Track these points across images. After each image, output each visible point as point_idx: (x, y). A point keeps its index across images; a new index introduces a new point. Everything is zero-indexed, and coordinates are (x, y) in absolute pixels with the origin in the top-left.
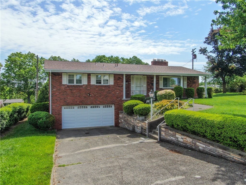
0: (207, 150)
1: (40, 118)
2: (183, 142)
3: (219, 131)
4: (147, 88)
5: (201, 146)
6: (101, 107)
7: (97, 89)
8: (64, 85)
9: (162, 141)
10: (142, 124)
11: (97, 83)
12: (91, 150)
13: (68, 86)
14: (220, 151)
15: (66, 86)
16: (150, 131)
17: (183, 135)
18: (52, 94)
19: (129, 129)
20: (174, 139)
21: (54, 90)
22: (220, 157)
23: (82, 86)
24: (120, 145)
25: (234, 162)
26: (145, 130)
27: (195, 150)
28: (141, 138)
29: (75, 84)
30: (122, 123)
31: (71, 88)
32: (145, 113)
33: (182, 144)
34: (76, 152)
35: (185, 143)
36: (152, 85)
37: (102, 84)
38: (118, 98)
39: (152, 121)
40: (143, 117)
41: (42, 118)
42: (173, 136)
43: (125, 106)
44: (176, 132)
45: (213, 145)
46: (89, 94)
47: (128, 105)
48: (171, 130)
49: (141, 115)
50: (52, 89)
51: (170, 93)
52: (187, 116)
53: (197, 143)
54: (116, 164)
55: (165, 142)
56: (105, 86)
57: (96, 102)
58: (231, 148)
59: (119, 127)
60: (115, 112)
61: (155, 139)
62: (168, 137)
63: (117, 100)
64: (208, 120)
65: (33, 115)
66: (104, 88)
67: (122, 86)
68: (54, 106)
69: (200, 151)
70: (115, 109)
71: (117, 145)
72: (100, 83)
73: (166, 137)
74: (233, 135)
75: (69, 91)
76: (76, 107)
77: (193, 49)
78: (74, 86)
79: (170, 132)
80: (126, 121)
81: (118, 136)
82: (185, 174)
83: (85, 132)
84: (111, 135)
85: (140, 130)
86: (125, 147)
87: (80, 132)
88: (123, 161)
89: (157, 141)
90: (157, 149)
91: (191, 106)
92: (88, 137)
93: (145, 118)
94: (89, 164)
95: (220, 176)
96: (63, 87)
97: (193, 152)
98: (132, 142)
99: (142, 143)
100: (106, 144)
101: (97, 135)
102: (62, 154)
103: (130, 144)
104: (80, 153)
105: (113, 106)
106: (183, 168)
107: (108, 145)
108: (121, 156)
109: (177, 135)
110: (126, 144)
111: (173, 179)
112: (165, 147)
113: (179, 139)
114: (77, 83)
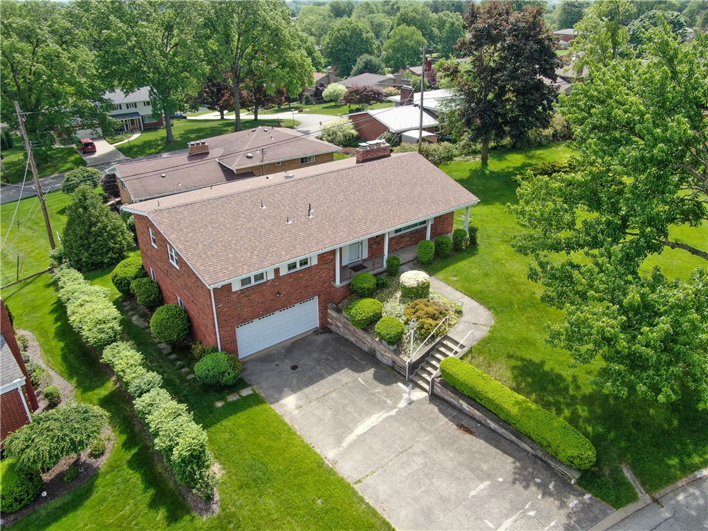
0: (499, 431)
2: (469, 412)
3: (514, 421)
4: (369, 244)
5: (492, 425)
6: (297, 304)
7: (290, 280)
8: (235, 293)
9: (435, 397)
10: (395, 357)
11: (290, 269)
12: (359, 437)
13: (242, 292)
14: (514, 438)
16: (411, 371)
17: (471, 405)
18: (217, 314)
19: (359, 346)
20: (456, 403)
21: (219, 306)
22: (512, 442)
23: (265, 284)
24: (387, 414)
25: (525, 451)
27: (485, 426)
28: (399, 383)
29: (253, 283)
31: (247, 293)
33: (467, 412)
35: (472, 414)
37: (298, 268)
38: (325, 283)
39: (414, 360)
40: (395, 347)
42: (454, 399)
44: (459, 397)
45: (506, 429)
46: (278, 293)
47: (363, 319)
48: (452, 392)
49: (390, 343)
50: (216, 306)
53: (488, 421)
56: (304, 270)
61: (423, 389)
62: (446, 397)
63: (324, 286)
64: (504, 408)
66: (301, 275)
68: (222, 333)
69: (490, 428)
70: (320, 302)
71: (383, 417)
72: (295, 267)
73: (442, 395)
75: (244, 300)
76: (256, 321)
78: (251, 288)
79: (449, 392)
80: (349, 330)
81: (359, 379)
82: (489, 476)
83: (287, 365)
84: (345, 376)
85: (390, 363)
86: (397, 420)
87: (277, 365)
88: (420, 460)
89: (427, 394)
90: (441, 424)
91: (459, 312)
92: (315, 389)
93: (398, 346)
94: (385, 471)
95: (517, 476)
96: (234, 296)
97: (483, 428)
98: (397, 404)
99: (412, 406)
100: (365, 413)
101: (322, 377)
102: (329, 454)
103: (397, 409)
104: (351, 446)
105: (316, 298)
106: (485, 467)
107: (370, 416)
108: (409, 448)
109: (461, 401)
110: (393, 412)
111: (482, 486)
112: (446, 415)
113: (464, 406)
114: (255, 281)
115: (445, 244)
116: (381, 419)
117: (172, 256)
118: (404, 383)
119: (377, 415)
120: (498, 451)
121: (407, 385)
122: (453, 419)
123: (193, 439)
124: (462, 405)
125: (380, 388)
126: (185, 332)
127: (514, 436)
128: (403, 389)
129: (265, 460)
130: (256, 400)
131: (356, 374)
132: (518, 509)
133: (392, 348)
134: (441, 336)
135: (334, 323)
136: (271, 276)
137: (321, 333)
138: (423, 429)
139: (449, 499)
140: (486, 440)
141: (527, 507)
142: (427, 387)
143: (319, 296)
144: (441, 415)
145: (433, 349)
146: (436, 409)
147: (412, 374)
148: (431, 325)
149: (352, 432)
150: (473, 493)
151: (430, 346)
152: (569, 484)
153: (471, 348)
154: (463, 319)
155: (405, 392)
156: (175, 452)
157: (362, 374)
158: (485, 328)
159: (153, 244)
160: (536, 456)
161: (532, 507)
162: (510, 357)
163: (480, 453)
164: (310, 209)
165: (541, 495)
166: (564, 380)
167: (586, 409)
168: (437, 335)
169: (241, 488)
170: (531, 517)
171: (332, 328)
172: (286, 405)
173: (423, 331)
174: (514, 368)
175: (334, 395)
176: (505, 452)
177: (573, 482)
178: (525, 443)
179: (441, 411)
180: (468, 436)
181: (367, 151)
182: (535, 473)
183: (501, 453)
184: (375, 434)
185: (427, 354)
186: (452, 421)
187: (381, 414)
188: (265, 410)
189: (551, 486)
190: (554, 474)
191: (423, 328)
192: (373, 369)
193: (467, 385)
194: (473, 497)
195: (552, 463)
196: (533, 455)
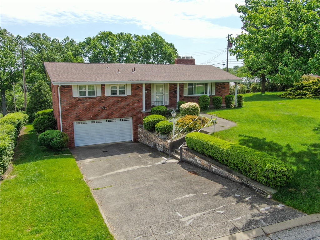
0: (218, 172)
1: (53, 138)
3: (226, 158)
4: (170, 96)
5: (214, 168)
6: (118, 120)
7: (112, 101)
8: (75, 98)
9: (183, 162)
10: (164, 142)
11: (112, 94)
12: (116, 173)
13: (80, 99)
14: (227, 173)
15: (77, 99)
16: (172, 149)
18: (62, 109)
19: (149, 145)
20: (193, 160)
21: (63, 104)
22: (226, 178)
23: (95, 98)
24: (144, 166)
25: (235, 182)
26: (167, 149)
27: (210, 172)
29: (87, 96)
30: (142, 138)
31: (83, 101)
32: (167, 131)
33: (200, 165)
34: (103, 176)
35: (202, 165)
36: (175, 93)
37: (118, 95)
38: (136, 110)
39: (174, 141)
40: (165, 136)
41: (55, 138)
42: (192, 157)
43: (145, 122)
44: (195, 155)
45: (222, 168)
46: (104, 107)
47: (149, 122)
48: (191, 152)
49: (163, 133)
50: (61, 103)
51: (194, 107)
52: (204, 142)
53: (211, 166)
54: (143, 185)
55: (185, 162)
56: (122, 97)
57: (112, 115)
58: (234, 172)
59: (138, 142)
60: (134, 125)
61: (177, 159)
62: (189, 159)
63: (136, 112)
64: (220, 148)
65: (45, 135)
66: (120, 100)
67: (141, 96)
68: (64, 122)
69: (212, 173)
70: (133, 123)
71: (140, 167)
72: (116, 94)
73: (187, 158)
75: (81, 105)
76: (89, 122)
77: (229, 35)
78: (86, 98)
79: (190, 154)
80: (146, 137)
81: (140, 156)
82: (196, 192)
83: (102, 151)
84: (132, 154)
85: (162, 149)
86: (148, 169)
87: (96, 150)
88: (149, 183)
89: (178, 161)
90: (178, 170)
92: (109, 158)
93: (167, 136)
95: (221, 192)
96: (73, 100)
97: (208, 173)
98: (155, 163)
99: (164, 164)
101: (117, 154)
102: (90, 178)
103: (152, 165)
104: (108, 176)
105: (131, 119)
106: (196, 188)
107: (132, 167)
108: (146, 178)
109: (196, 158)
111: (187, 196)
112: (185, 168)
113: (198, 161)
114: (89, 95)
118: (166, 157)
120: (212, 182)
121: (168, 158)
124: (196, 160)
125: (149, 158)
131: (139, 154)
132: (210, 209)
135: (140, 136)
136: (99, 94)
138: (164, 172)
139: (156, 200)
140: (207, 177)
141: (219, 208)
142: (179, 157)
146: (179, 166)
147: (172, 151)
149: (114, 171)
150: (177, 199)
152: (265, 198)
154: (215, 125)
155: (164, 160)
157: (143, 154)
158: (228, 128)
160: (242, 183)
161: (224, 208)
162: (241, 136)
165: (236, 202)
166: (279, 146)
170: (219, 213)
174: (242, 140)
177: (269, 196)
178: (234, 174)
179: (182, 166)
180: (194, 176)
182: (237, 192)
183: (214, 182)
184: (128, 172)
186: (187, 170)
189: (247, 199)
190: (254, 193)
192: (151, 153)
195: (253, 185)
196: (239, 183)
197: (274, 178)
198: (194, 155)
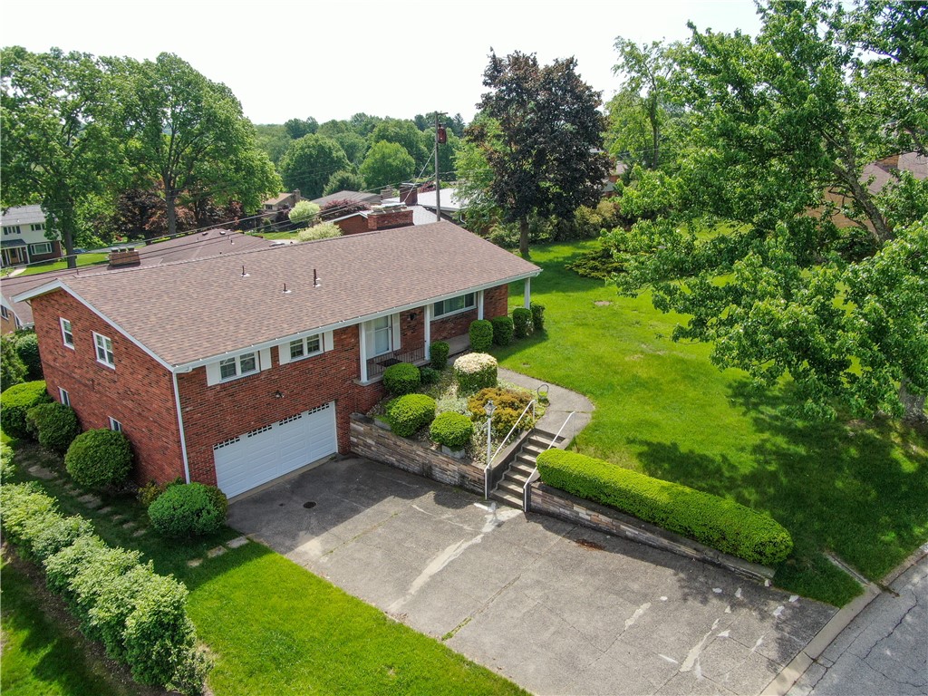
0: (642, 538)
2: (590, 521)
3: (664, 516)
4: (402, 329)
5: (630, 531)
6: (305, 413)
7: (294, 374)
8: (213, 388)
9: (532, 513)
10: (464, 467)
11: (293, 355)
13: (223, 386)
14: (665, 542)
15: (219, 388)
16: (492, 484)
17: (593, 510)
18: (184, 423)
20: (568, 512)
21: (187, 409)
22: (664, 549)
23: (257, 376)
24: (470, 543)
25: (686, 557)
26: (479, 483)
28: (475, 504)
29: (239, 374)
30: (367, 446)
31: (232, 390)
33: (587, 523)
34: (412, 592)
35: (595, 523)
36: (411, 320)
37: (306, 355)
38: (345, 380)
39: (495, 465)
40: (463, 452)
42: (564, 507)
44: (574, 502)
45: (651, 532)
46: (278, 392)
47: (410, 420)
48: (561, 497)
49: (455, 447)
50: (182, 409)
52: (602, 481)
53: (622, 527)
55: (541, 514)
56: (314, 359)
58: (679, 537)
60: (340, 418)
61: (515, 506)
62: (552, 508)
63: (344, 386)
64: (647, 498)
66: (311, 366)
68: (192, 455)
69: (627, 538)
71: (463, 547)
72: (301, 353)
73: (545, 506)
74: (685, 524)
75: (226, 402)
76: (243, 436)
78: (237, 382)
79: (556, 499)
80: (387, 446)
81: (414, 506)
82: (646, 597)
83: (298, 504)
84: (392, 506)
85: (457, 480)
86: (485, 549)
87: (282, 505)
88: (536, 593)
89: (521, 512)
90: (552, 543)
91: (544, 401)
92: (349, 527)
93: (466, 452)
94: (486, 615)
95: (687, 590)
96: (210, 394)
97: (615, 539)
98: (480, 528)
99: (503, 529)
100: (434, 548)
101: (356, 511)
102: (393, 607)
103: (482, 535)
104: (423, 591)
105: (332, 405)
106: (636, 587)
107: (443, 549)
108: (515, 580)
109: (576, 508)
110: (478, 539)
111: (640, 611)
112: (557, 532)
113: (580, 515)
114: (243, 371)
115: (506, 325)
116: (460, 551)
117: (101, 351)
118: (482, 503)
119: (453, 547)
120: (646, 564)
121: (489, 505)
122: (569, 535)
123: (163, 596)
124: (578, 513)
125: (448, 514)
126: (126, 468)
127: (665, 538)
128: (483, 510)
129: (287, 627)
130: (256, 550)
131: (408, 502)
132: (703, 632)
133: (458, 454)
134: (527, 430)
135: (361, 442)
136: (266, 364)
137: (343, 460)
138: (529, 553)
139: (597, 637)
140: (625, 552)
141: (714, 627)
142: (520, 502)
143: (336, 401)
144: (549, 533)
145: (518, 449)
146: (540, 527)
147: (493, 487)
148: (511, 416)
149: (420, 572)
150: (629, 623)
151: (514, 445)
152: (763, 588)
153: (574, 438)
154: (550, 408)
155: (488, 513)
156: (130, 622)
157: (417, 500)
158: (585, 415)
159: (66, 344)
160: (704, 561)
161: (723, 626)
162: (631, 442)
163: (623, 571)
164: (315, 278)
165: (729, 608)
166: (713, 461)
167: (753, 490)
168: (522, 429)
169: (251, 674)
170: (725, 639)
171: (359, 450)
172: (306, 553)
173: (500, 426)
174: (640, 455)
175: (380, 530)
176: (657, 563)
177: (767, 583)
178: (685, 545)
179: (548, 528)
180: (596, 553)
181: (383, 216)
182: (710, 582)
183: (653, 566)
184: (456, 571)
185: (511, 458)
186: (569, 538)
187: (459, 544)
188: (274, 561)
189: (738, 594)
190: (736, 578)
191: (500, 421)
192: (432, 492)
193: (584, 480)
194: (630, 627)
195: (730, 564)
196: (697, 559)
197: (772, 554)
198: (570, 503)
